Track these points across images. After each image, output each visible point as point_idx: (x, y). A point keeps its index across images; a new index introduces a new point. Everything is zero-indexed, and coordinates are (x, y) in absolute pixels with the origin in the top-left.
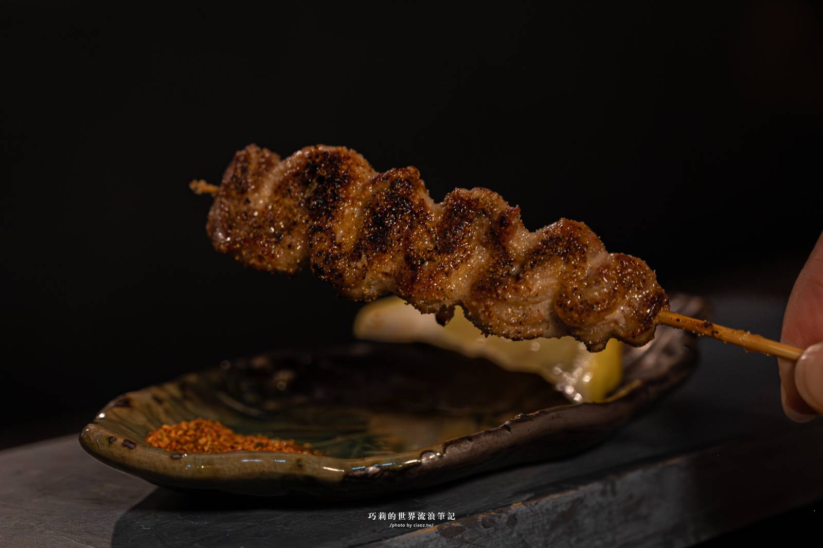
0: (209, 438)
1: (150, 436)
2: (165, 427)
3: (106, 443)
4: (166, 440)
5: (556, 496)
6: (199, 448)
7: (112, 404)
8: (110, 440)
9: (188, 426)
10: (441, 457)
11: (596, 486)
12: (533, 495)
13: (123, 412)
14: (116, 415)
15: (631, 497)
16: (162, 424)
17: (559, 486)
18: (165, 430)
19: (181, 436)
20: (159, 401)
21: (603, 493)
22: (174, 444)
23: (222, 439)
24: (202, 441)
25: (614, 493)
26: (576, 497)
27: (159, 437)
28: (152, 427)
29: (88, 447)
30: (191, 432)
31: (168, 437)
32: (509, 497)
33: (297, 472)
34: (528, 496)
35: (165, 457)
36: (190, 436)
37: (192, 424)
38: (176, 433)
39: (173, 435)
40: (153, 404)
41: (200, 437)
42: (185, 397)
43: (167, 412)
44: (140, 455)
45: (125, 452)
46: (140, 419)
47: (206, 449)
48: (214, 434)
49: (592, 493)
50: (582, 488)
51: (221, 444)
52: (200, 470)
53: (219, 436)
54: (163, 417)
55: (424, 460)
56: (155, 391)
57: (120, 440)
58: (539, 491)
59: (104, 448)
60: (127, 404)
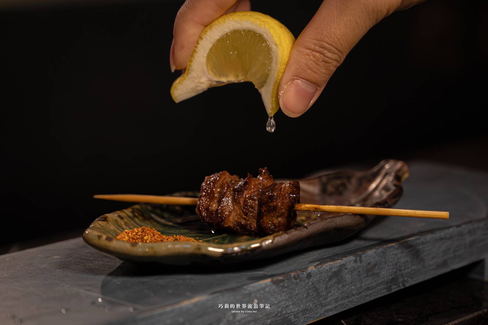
0: (149, 236)
1: (118, 236)
2: (126, 231)
3: (97, 238)
4: (127, 238)
5: (332, 263)
6: (144, 241)
7: (97, 219)
8: (99, 237)
9: (138, 230)
10: (272, 242)
11: (351, 258)
12: (319, 262)
13: (103, 223)
14: (100, 225)
15: (369, 263)
16: (124, 229)
17: (332, 258)
18: (126, 232)
19: (134, 235)
20: (122, 218)
21: (355, 261)
22: (131, 240)
23: (155, 237)
24: (146, 238)
25: (361, 262)
26: (341, 263)
27: (123, 236)
28: (119, 232)
29: (87, 241)
30: (140, 233)
31: (128, 236)
32: (307, 264)
33: (197, 252)
34: (317, 263)
35: (128, 246)
36: (139, 235)
37: (140, 229)
38: (132, 234)
39: (130, 235)
40: (119, 219)
41: (145, 236)
42: (135, 216)
43: (126, 224)
44: (115, 244)
45: (107, 243)
46: (112, 227)
47: (148, 241)
48: (152, 234)
49: (349, 262)
50: (344, 259)
51: (155, 239)
52: (146, 252)
53: (154, 235)
54: (124, 227)
55: (263, 244)
56: (119, 213)
57: (104, 237)
58: (322, 261)
59: (96, 241)
60: (105, 219)
